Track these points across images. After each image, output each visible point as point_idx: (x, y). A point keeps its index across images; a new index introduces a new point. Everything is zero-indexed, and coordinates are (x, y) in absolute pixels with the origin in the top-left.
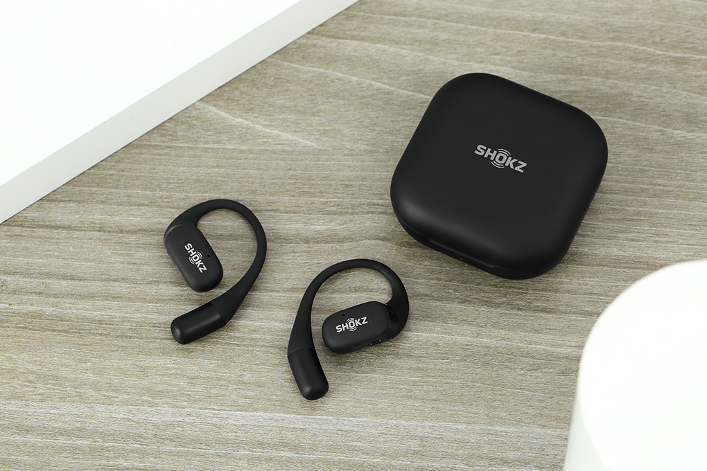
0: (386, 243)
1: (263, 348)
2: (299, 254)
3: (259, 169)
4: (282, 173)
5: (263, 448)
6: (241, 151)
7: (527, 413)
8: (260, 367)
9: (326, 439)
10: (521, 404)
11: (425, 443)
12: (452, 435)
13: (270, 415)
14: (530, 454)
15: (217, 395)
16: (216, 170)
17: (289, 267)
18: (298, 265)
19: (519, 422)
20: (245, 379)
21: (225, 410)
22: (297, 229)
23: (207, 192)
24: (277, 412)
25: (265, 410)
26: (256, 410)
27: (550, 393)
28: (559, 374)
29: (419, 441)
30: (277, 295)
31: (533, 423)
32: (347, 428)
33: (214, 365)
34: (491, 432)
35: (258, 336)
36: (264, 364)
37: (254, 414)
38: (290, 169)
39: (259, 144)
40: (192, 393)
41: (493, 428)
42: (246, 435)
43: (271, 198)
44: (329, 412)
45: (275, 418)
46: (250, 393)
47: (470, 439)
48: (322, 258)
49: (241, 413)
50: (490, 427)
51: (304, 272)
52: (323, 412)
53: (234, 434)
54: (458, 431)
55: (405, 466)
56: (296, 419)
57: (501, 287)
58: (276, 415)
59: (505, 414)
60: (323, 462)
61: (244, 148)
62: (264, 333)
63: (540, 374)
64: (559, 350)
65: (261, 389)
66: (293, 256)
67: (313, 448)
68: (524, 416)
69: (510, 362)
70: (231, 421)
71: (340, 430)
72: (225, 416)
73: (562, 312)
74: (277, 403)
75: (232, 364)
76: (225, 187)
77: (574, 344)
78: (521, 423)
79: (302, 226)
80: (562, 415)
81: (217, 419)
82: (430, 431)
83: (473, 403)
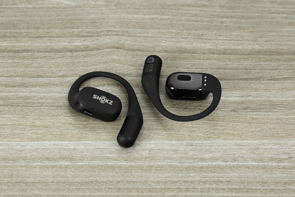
0: (119, 50)
1: (47, 107)
2: (67, 58)
3: (40, 16)
4: (53, 18)
5: (49, 161)
6: (28, 8)
7: (214, 133)
8: (45, 117)
9: (89, 154)
10: (210, 128)
11: (152, 153)
12: (168, 147)
13: (53, 142)
14: (219, 155)
15: (18, 134)
16: (14, 18)
17: (60, 65)
18: (66, 63)
19: (210, 138)
20: (36, 124)
21: (24, 141)
22: (65, 45)
23: (8, 29)
24: (57, 141)
25: (49, 140)
26: (44, 140)
27: (226, 122)
28: (231, 111)
29: (148, 152)
30: (54, 79)
31: (219, 138)
32: (102, 147)
33: (16, 118)
34: (193, 144)
35: (44, 101)
36: (47, 115)
37: (43, 142)
38: (58, 16)
39: (39, 4)
40: (2, 133)
41: (194, 142)
42: (38, 154)
43: (48, 30)
44: (91, 139)
45: (56, 144)
46: (40, 132)
47: (180, 148)
48: (81, 59)
49: (35, 142)
50: (192, 142)
51: (70, 67)
52: (86, 139)
53: (30, 154)
54: (172, 145)
55: (141, 166)
56: (70, 144)
57: (191, 69)
58: (57, 142)
59: (201, 134)
60: (88, 166)
61: (30, 6)
62: (47, 99)
63: (220, 112)
64: (230, 99)
65: (47, 129)
66: (63, 59)
67: (82, 159)
68: (213, 135)
69: (201, 107)
70: (28, 147)
71: (98, 148)
72: (24, 145)
73: (229, 80)
74: (57, 136)
75: (27, 116)
76: (19, 26)
77: (239, 95)
78: (211, 138)
79: (67, 43)
80: (236, 133)
81: (19, 147)
82: (154, 146)
83: (180, 129)
